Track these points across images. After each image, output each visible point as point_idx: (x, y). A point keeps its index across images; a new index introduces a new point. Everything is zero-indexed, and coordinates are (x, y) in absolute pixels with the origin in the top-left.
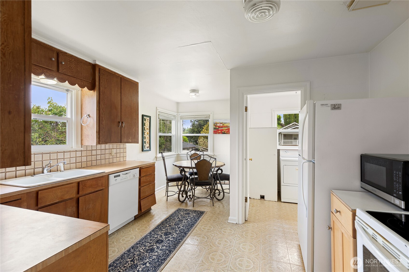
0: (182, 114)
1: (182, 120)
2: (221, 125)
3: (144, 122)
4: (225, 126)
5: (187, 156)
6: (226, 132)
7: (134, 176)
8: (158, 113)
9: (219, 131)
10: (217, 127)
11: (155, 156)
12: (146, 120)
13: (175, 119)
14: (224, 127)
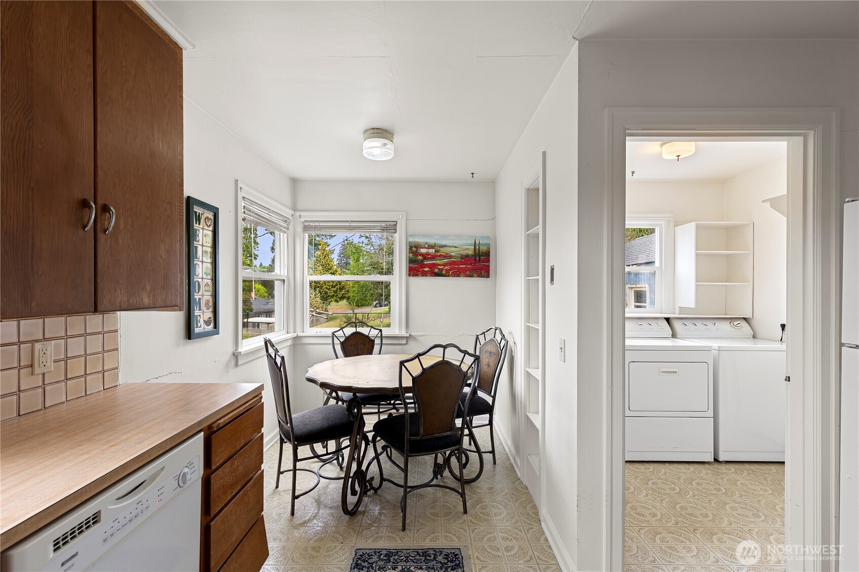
0: (307, 216)
1: (307, 235)
2: (432, 251)
3: (196, 226)
4: (442, 255)
5: (331, 342)
6: (444, 272)
7: (182, 479)
8: (242, 203)
9: (426, 269)
10: (420, 258)
11: (230, 349)
12: (202, 221)
13: (288, 229)
14: (440, 256)
